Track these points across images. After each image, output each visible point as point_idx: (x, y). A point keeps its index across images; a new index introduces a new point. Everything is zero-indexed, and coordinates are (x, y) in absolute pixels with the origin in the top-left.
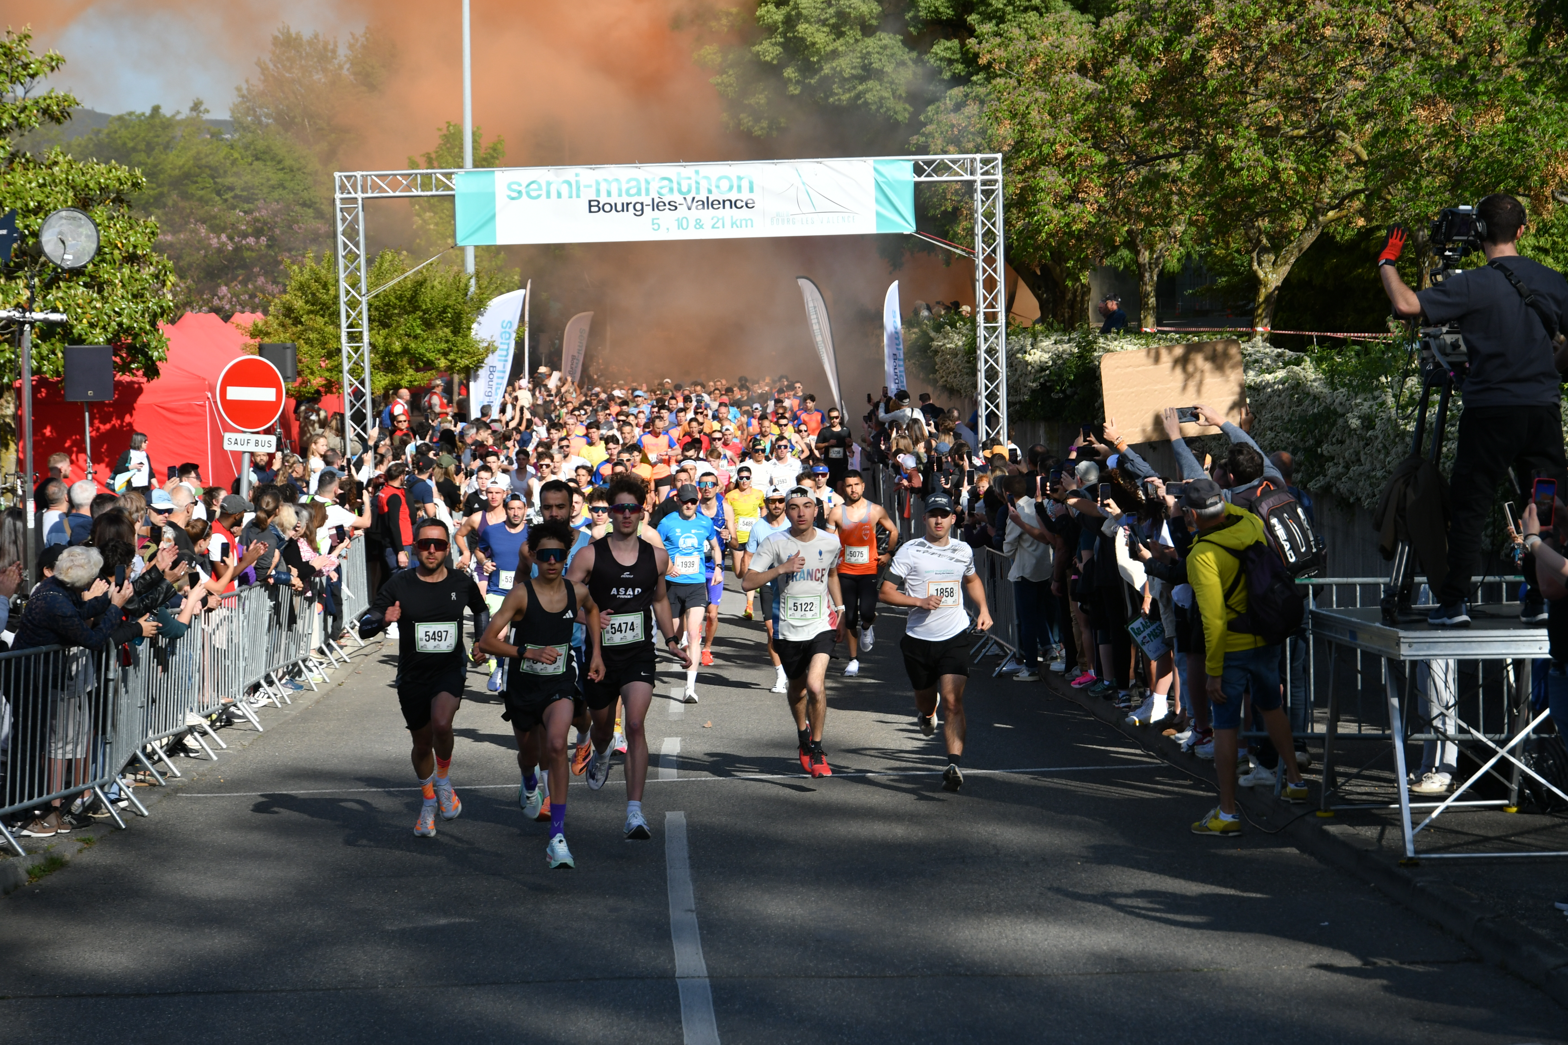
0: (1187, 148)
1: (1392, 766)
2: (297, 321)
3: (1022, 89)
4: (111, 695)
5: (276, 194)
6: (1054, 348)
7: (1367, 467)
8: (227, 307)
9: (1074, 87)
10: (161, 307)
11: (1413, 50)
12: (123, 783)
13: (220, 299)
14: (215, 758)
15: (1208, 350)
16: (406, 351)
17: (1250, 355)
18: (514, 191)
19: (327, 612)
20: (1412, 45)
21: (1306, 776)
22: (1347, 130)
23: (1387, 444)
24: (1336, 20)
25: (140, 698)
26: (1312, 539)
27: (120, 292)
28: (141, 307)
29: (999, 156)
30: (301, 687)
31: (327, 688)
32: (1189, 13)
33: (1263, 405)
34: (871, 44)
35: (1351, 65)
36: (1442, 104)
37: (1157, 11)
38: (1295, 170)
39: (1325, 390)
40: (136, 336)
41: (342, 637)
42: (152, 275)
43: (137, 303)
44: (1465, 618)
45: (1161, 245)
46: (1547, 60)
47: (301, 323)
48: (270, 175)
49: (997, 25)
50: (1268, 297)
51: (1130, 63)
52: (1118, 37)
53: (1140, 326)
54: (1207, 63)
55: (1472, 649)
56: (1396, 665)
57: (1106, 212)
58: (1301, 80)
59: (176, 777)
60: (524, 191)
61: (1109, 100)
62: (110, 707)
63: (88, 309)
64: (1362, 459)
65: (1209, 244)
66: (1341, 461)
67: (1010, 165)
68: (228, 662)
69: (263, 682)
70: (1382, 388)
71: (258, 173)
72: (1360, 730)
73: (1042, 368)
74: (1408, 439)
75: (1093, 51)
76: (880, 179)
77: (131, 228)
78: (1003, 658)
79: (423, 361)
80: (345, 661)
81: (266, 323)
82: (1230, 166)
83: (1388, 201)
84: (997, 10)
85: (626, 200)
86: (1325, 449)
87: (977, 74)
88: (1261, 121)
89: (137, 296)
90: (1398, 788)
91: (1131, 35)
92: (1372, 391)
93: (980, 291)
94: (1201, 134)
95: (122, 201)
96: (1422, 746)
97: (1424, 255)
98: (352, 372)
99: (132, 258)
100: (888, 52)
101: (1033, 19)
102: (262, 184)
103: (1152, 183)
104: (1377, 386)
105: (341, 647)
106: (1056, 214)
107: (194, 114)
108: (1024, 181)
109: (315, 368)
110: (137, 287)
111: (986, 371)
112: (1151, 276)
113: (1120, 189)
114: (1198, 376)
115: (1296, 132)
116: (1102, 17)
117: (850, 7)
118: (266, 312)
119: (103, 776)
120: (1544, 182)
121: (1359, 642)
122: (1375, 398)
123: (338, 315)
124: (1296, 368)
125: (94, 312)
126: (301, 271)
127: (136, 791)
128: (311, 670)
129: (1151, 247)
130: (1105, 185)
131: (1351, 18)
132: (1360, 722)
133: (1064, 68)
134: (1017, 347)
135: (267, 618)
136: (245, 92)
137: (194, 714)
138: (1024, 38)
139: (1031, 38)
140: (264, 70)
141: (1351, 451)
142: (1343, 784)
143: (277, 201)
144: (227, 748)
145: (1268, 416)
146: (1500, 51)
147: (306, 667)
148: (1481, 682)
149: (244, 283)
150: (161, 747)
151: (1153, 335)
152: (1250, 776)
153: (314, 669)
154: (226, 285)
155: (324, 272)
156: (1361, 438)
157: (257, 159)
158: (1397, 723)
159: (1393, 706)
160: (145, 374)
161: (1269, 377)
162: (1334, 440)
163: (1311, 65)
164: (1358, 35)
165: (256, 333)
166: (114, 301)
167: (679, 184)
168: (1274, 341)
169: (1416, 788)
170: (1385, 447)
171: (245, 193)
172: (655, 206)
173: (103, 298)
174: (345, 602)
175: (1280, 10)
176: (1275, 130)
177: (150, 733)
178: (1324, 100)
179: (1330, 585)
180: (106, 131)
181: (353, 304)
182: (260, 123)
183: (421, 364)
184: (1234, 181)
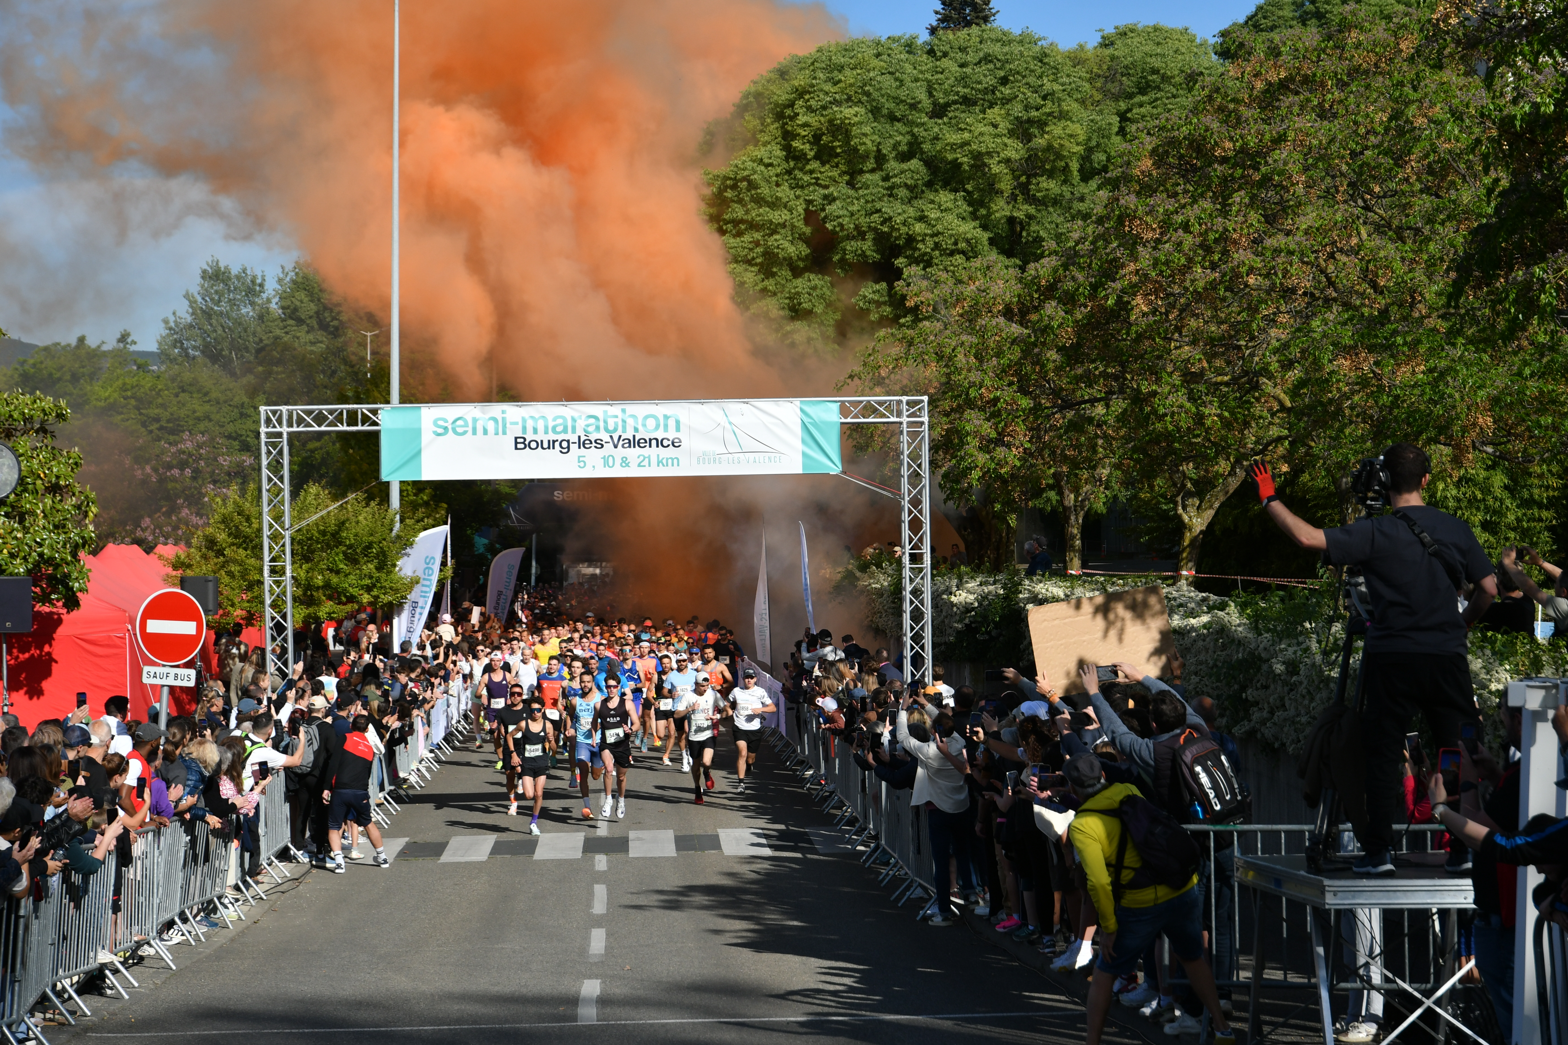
0: (1110, 393)
1: (1317, 1016)
2: (220, 553)
3: (948, 332)
4: (21, 932)
5: (202, 426)
6: (979, 590)
7: (1292, 712)
8: (150, 538)
9: (1001, 331)
10: (83, 538)
11: (1335, 300)
12: (30, 1022)
13: (143, 530)
14: (126, 997)
15: (1129, 599)
16: (327, 585)
17: (1175, 599)
18: (440, 427)
19: (243, 849)
20: (1334, 294)
21: (1233, 1025)
22: (1271, 377)
23: (1311, 689)
24: (1260, 269)
25: (51, 935)
26: (1236, 786)
27: (42, 522)
28: (62, 537)
29: (925, 398)
30: (216, 925)
31: (244, 925)
32: (1116, 260)
33: (1188, 649)
34: (801, 286)
35: (1274, 314)
36: (1363, 355)
37: (1083, 256)
38: (1218, 416)
39: (1250, 635)
40: (57, 566)
41: (259, 874)
42: (74, 506)
43: (59, 534)
44: (1389, 867)
45: (1086, 488)
46: (1467, 311)
47: (224, 555)
48: (197, 407)
49: (924, 269)
50: (1194, 541)
51: (1056, 307)
52: (1043, 283)
53: (1066, 568)
54: (1132, 309)
55: (1398, 898)
56: (1321, 914)
57: (1031, 455)
58: (1224, 327)
59: (86, 1016)
60: (450, 427)
61: (1035, 345)
62: (20, 945)
63: (9, 540)
64: (1287, 705)
65: (1134, 487)
66: (1266, 706)
67: (936, 407)
68: (142, 899)
69: (177, 919)
70: (1306, 633)
71: (184, 405)
72: (1285, 977)
73: (967, 608)
74: (1332, 685)
75: (1019, 296)
76: (806, 420)
77: (54, 459)
78: (927, 901)
79: (346, 596)
80: (261, 898)
81: (188, 556)
82: (1154, 411)
83: (1311, 448)
84: (925, 254)
85: (552, 437)
86: (1250, 694)
87: (905, 316)
88: (1186, 368)
89: (59, 527)
90: (1324, 1037)
91: (1057, 280)
92: (1296, 637)
93: (906, 532)
94: (1126, 379)
95: (45, 431)
96: (1347, 996)
97: (1348, 502)
98: (274, 606)
99: (54, 489)
100: (818, 292)
101: (960, 261)
102: (188, 416)
103: (1076, 426)
104: (1301, 632)
105: (257, 883)
106: (982, 458)
107: (121, 345)
108: (950, 422)
109: (236, 601)
110: (58, 517)
111: (911, 612)
112: (1077, 519)
113: (1046, 432)
114: (1119, 624)
115: (1219, 379)
116: (1028, 263)
117: (778, 247)
118: (189, 545)
119: (11, 1015)
120: (1464, 430)
121: (1283, 890)
122: (1299, 644)
123: (261, 548)
124: (1220, 614)
125: (14, 542)
126: (224, 504)
127: (44, 1031)
128: (226, 907)
129: (1076, 490)
130: (1030, 429)
131: (1274, 267)
132: (1285, 970)
133: (990, 312)
134: (942, 588)
135: (182, 854)
136: (172, 324)
137: (106, 951)
138: (951, 282)
139: (960, 282)
140: (192, 302)
141: (1276, 696)
142: (1270, 1033)
143: (203, 433)
144: (139, 987)
145: (1193, 660)
146: (1420, 302)
147: (221, 903)
148: (1406, 931)
149: (168, 514)
150: (72, 985)
151: (1078, 577)
152: (1175, 1024)
153: (230, 906)
154: (149, 516)
155: (248, 505)
156: (1285, 683)
157: (184, 391)
158: (1322, 973)
159: (1318, 954)
160: (65, 605)
161: (1193, 621)
162: (1259, 685)
163: (1234, 311)
164: (1281, 284)
165: (177, 565)
166: (35, 531)
167: (605, 422)
168: (1198, 584)
169: (1342, 1038)
170: (1309, 692)
171: (171, 425)
172: (582, 444)
173: (24, 528)
174: (262, 839)
175: (1204, 259)
176: (1197, 377)
177: (61, 972)
178: (1247, 348)
179: (1255, 832)
180: (31, 361)
181: (275, 537)
182: (187, 355)
183: (344, 599)
184: (1158, 425)
